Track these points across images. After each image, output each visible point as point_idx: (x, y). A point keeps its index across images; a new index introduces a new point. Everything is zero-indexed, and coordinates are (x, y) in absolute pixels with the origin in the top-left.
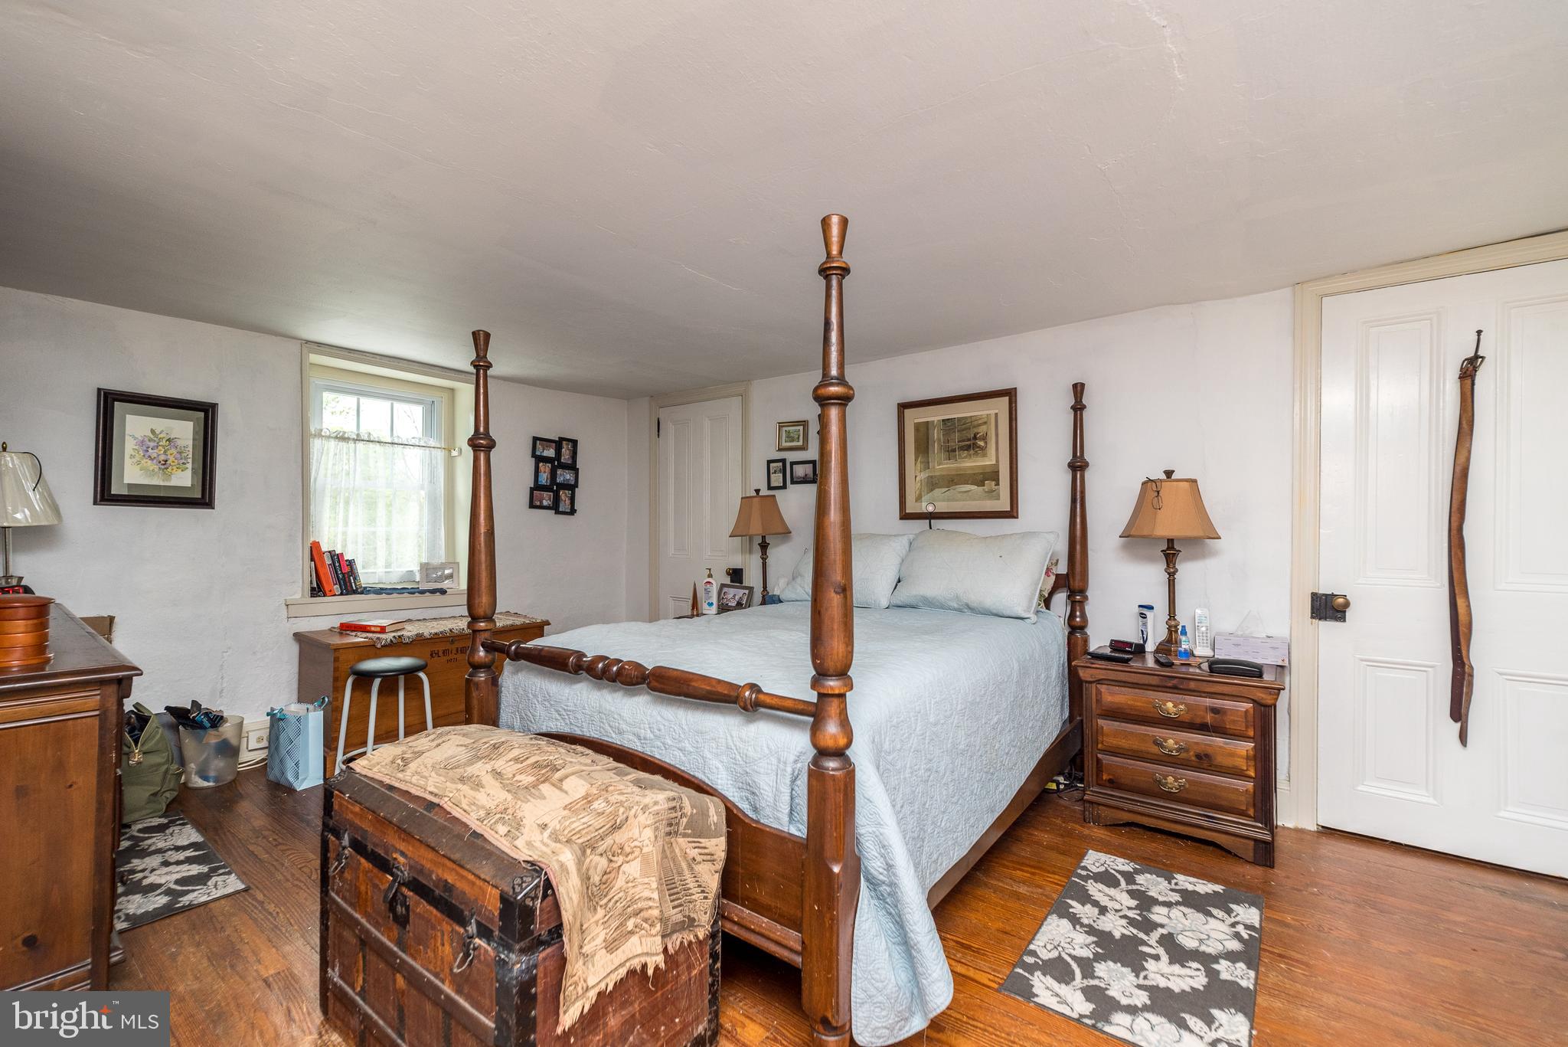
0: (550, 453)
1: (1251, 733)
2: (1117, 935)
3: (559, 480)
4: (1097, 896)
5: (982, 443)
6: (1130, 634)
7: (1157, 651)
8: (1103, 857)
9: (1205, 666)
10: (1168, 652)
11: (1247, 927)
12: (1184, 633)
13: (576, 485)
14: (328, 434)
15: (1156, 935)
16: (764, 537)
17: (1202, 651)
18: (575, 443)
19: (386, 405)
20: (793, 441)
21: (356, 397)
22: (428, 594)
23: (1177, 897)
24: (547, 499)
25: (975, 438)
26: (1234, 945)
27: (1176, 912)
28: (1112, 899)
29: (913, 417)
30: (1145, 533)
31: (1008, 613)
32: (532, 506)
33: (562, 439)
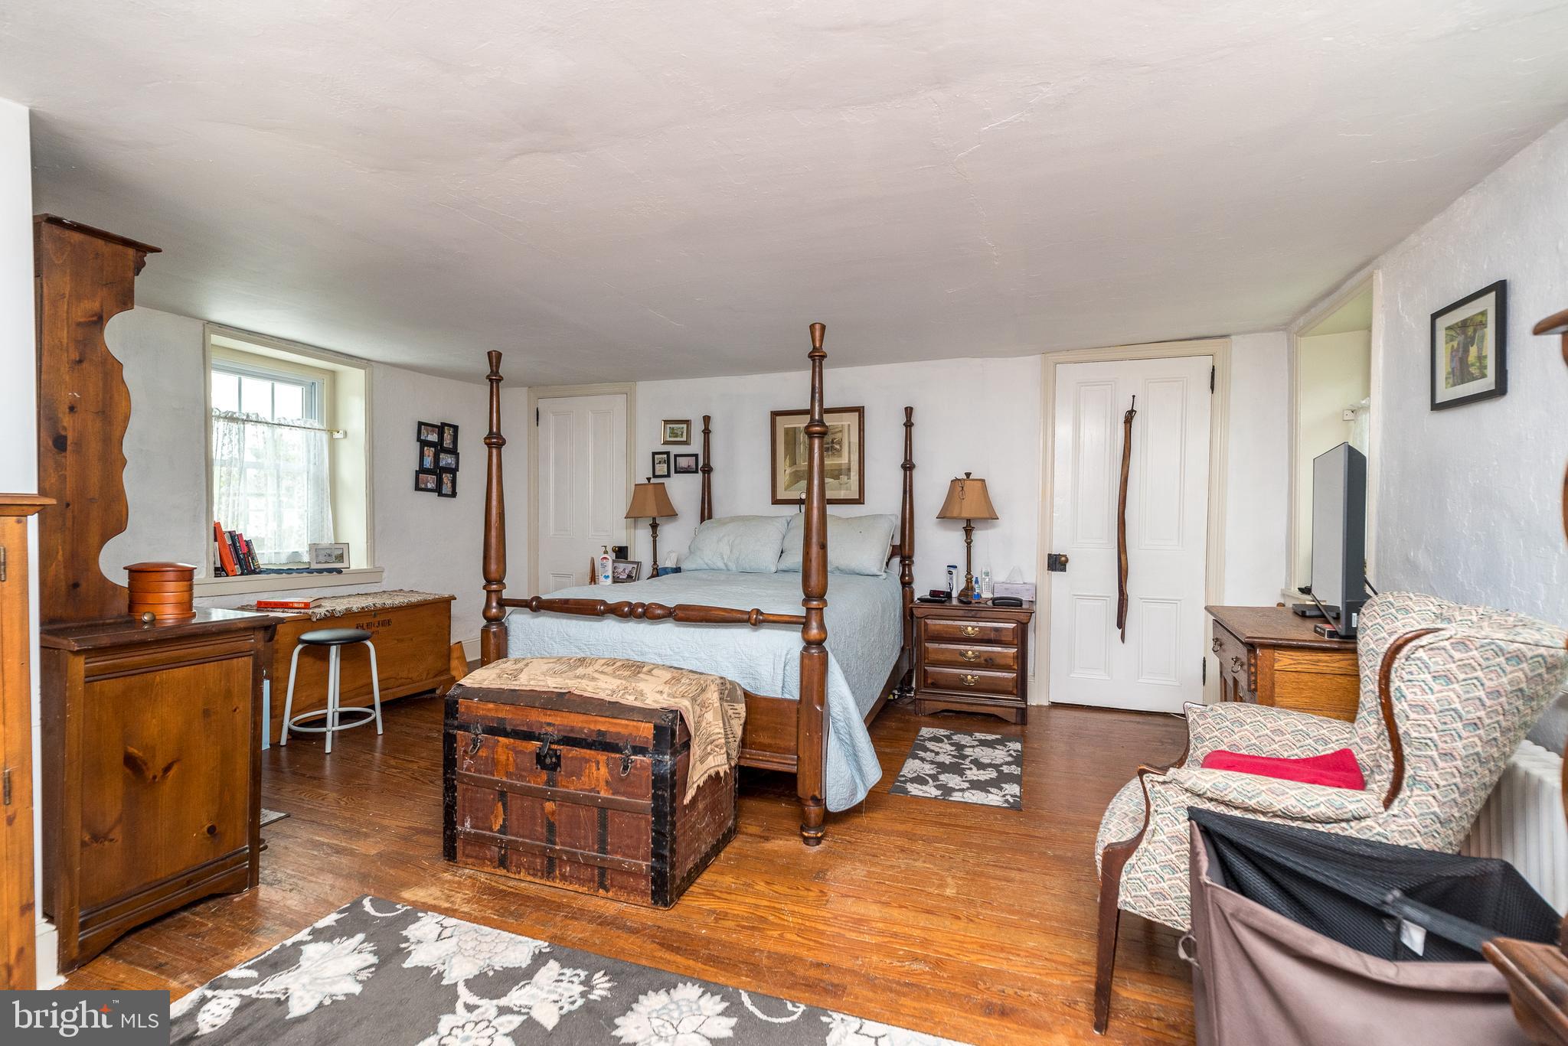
0: (433, 437)
1: (1016, 642)
2: (948, 763)
3: (442, 463)
4: (932, 748)
5: (838, 447)
6: (942, 586)
7: (960, 595)
8: (931, 730)
9: (990, 603)
10: (966, 596)
11: (1015, 751)
12: (977, 582)
13: (457, 469)
14: (218, 413)
15: (967, 761)
16: (654, 519)
17: (986, 595)
18: (455, 428)
19: (267, 385)
20: (676, 437)
21: (238, 376)
22: (325, 573)
23: (977, 743)
24: (431, 481)
25: (833, 442)
26: (1010, 759)
27: (977, 750)
28: (941, 748)
29: (783, 423)
30: (955, 514)
31: (867, 572)
32: (417, 488)
33: (444, 425)
